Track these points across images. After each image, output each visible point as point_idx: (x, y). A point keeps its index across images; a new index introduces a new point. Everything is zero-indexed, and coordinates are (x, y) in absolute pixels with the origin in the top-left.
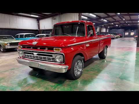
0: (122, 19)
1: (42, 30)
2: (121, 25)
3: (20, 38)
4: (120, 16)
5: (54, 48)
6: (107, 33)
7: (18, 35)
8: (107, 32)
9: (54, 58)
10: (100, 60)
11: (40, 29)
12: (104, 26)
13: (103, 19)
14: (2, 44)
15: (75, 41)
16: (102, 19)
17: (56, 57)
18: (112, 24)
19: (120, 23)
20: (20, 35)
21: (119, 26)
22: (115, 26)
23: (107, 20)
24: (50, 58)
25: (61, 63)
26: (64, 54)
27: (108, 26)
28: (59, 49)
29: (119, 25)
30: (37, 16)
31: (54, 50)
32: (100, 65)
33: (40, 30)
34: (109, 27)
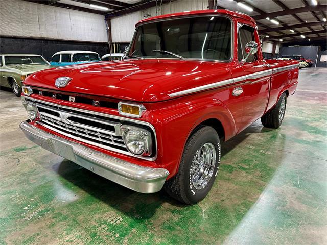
0: (319, 20)
1: (116, 44)
2: (315, 35)
3: (62, 61)
4: (317, 12)
5: (120, 103)
6: (276, 55)
7: (59, 55)
8: (276, 52)
9: (120, 138)
10: (266, 131)
11: (113, 42)
12: (271, 37)
13: (271, 19)
14: (16, 76)
15: (197, 78)
16: (268, 19)
17: (126, 133)
18: (292, 31)
19: (312, 29)
20: (63, 55)
21: (307, 38)
22: (297, 37)
23: (278, 21)
24: (109, 135)
25: (144, 156)
26: (153, 128)
27: (280, 37)
28: (138, 108)
29: (309, 36)
30: (106, 9)
31: (119, 108)
32: (268, 149)
33: (113, 44)
34: (281, 40)
